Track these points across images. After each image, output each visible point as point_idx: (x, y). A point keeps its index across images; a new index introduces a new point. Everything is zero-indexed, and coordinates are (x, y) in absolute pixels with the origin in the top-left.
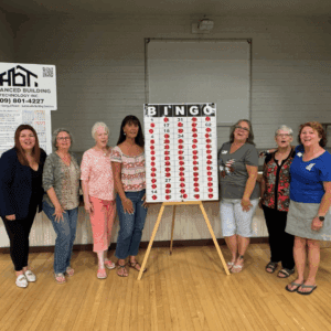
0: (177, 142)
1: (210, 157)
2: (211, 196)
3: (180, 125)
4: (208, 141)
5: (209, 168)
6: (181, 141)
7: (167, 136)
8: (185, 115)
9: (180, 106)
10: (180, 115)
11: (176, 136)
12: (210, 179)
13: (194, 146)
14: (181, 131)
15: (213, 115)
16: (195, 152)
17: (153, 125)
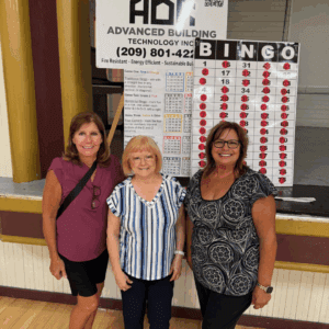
0: (239, 98)
1: (285, 124)
2: (282, 180)
3: (246, 73)
4: (285, 100)
5: (282, 140)
6: (245, 99)
7: (225, 90)
8: (254, 59)
9: (248, 44)
10: (246, 58)
11: (239, 91)
12: (283, 156)
13: (263, 107)
14: (246, 83)
15: (295, 60)
16: (265, 116)
17: (205, 72)
